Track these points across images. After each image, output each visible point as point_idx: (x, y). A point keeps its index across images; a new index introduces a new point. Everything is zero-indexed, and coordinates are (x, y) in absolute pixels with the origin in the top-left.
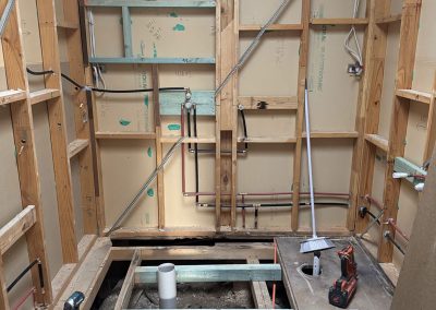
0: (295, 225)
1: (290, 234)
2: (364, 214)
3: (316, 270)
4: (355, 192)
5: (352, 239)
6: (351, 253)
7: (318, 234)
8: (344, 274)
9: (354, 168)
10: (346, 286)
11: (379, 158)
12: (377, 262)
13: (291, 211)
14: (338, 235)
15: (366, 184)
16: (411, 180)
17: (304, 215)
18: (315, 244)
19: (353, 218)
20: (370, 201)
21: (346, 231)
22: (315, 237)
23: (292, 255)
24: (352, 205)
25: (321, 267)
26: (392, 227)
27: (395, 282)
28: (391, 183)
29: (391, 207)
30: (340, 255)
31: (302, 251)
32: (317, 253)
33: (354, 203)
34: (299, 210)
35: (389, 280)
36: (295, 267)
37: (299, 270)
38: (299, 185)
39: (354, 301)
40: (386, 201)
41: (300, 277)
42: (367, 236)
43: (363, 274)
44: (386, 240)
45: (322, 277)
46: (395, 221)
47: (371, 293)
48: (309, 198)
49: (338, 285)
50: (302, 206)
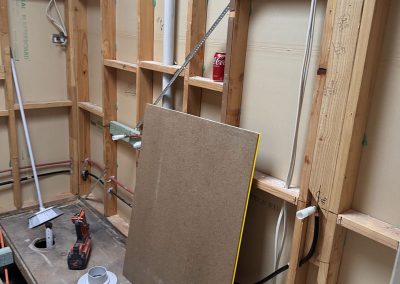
0: (19, 201)
1: (15, 213)
2: (86, 176)
3: (49, 241)
4: (76, 158)
5: (78, 201)
7: (46, 206)
8: (80, 238)
9: (71, 135)
10: (83, 247)
11: (94, 124)
12: (104, 217)
13: (12, 188)
14: (64, 201)
15: (85, 150)
16: (127, 140)
17: (27, 190)
18: (44, 215)
19: (76, 182)
20: (90, 163)
21: (71, 196)
22: (42, 209)
23: (22, 234)
24: (74, 171)
25: (54, 237)
26: (114, 183)
27: (126, 233)
28: (109, 146)
29: (111, 165)
30: (74, 221)
31: (31, 227)
32: (48, 224)
33: (76, 168)
34: (22, 186)
35: (117, 230)
36: (27, 244)
37: (32, 246)
38: (18, 159)
39: (92, 259)
40: (107, 162)
41: (34, 253)
42: (91, 196)
43: (94, 231)
44: (110, 196)
45: (57, 246)
46: (116, 178)
48: (32, 172)
49: (76, 250)
50: (24, 180)
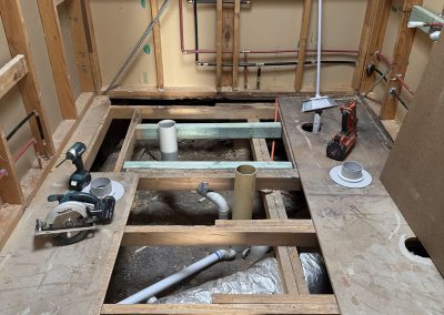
0: (299, 84)
1: (293, 94)
2: (371, 72)
3: (316, 127)
4: (365, 49)
5: (356, 98)
6: (354, 108)
7: (322, 94)
8: (344, 129)
9: (366, 22)
10: (345, 140)
11: (395, 10)
12: (378, 120)
13: (295, 70)
14: (342, 94)
15: (377, 40)
16: (427, 29)
17: (308, 75)
18: (318, 102)
19: (359, 77)
20: (379, 58)
21: (350, 90)
22: (318, 96)
23: (293, 114)
24: (360, 63)
25: (321, 125)
26: (399, 83)
27: (394, 137)
28: (404, 36)
29: (401, 61)
31: (303, 110)
32: (319, 111)
33: (362, 60)
34: (304, 69)
35: (389, 136)
36: (295, 125)
37: (299, 127)
38: (306, 40)
39: (351, 155)
40: (397, 56)
41: (299, 133)
42: (371, 95)
43: (362, 130)
44: (391, 97)
45: (322, 134)
46: (403, 77)
47: (369, 148)
48: (316, 56)
49: (337, 139)
50: (308, 65)
